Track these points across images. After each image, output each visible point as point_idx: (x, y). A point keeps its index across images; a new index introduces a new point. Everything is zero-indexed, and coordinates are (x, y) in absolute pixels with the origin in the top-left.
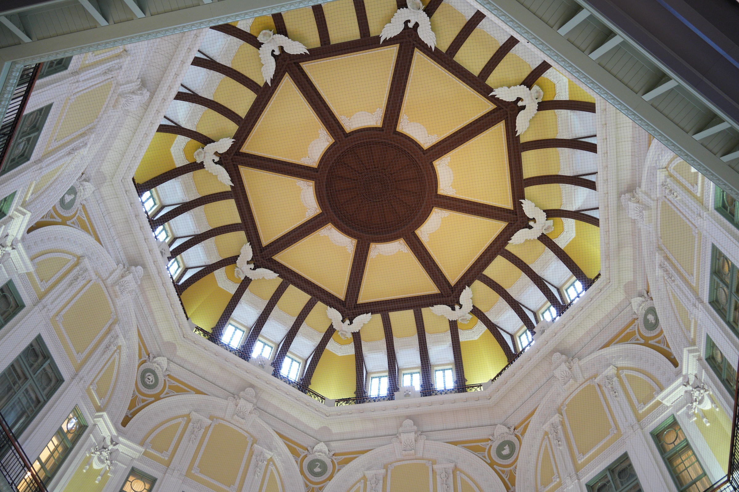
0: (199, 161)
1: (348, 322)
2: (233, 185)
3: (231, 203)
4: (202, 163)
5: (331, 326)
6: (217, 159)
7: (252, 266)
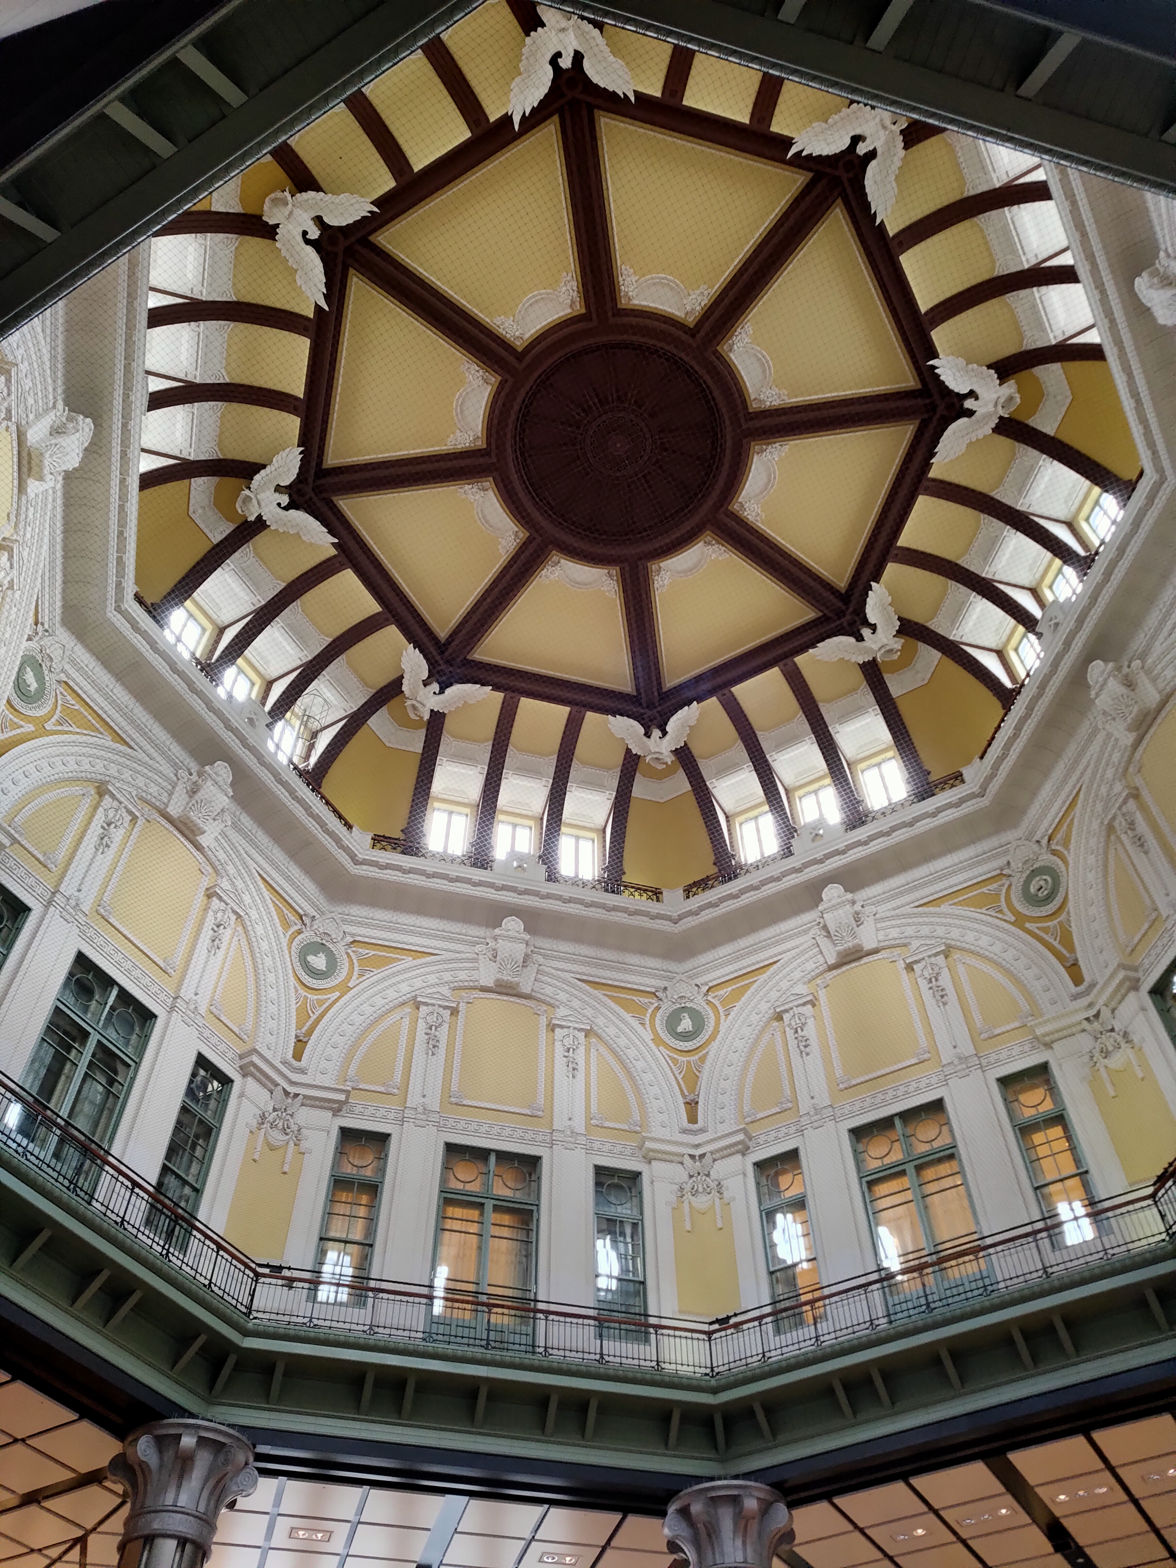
0: (252, 518)
1: (656, 733)
2: (336, 541)
3: (348, 578)
4: (260, 517)
5: (628, 751)
6: (285, 500)
7: (435, 687)
